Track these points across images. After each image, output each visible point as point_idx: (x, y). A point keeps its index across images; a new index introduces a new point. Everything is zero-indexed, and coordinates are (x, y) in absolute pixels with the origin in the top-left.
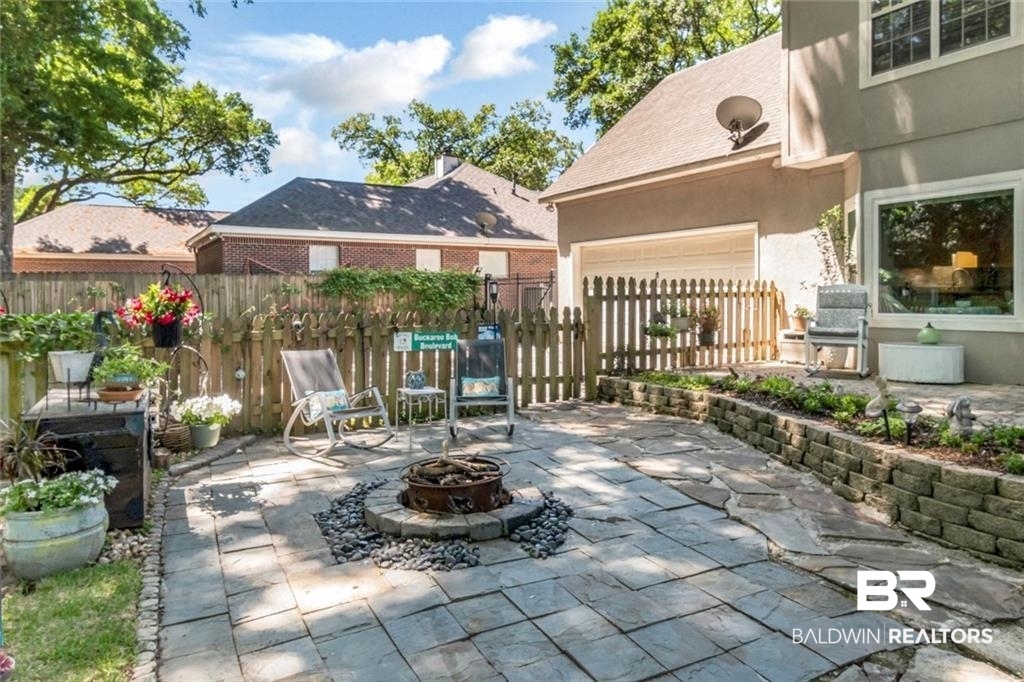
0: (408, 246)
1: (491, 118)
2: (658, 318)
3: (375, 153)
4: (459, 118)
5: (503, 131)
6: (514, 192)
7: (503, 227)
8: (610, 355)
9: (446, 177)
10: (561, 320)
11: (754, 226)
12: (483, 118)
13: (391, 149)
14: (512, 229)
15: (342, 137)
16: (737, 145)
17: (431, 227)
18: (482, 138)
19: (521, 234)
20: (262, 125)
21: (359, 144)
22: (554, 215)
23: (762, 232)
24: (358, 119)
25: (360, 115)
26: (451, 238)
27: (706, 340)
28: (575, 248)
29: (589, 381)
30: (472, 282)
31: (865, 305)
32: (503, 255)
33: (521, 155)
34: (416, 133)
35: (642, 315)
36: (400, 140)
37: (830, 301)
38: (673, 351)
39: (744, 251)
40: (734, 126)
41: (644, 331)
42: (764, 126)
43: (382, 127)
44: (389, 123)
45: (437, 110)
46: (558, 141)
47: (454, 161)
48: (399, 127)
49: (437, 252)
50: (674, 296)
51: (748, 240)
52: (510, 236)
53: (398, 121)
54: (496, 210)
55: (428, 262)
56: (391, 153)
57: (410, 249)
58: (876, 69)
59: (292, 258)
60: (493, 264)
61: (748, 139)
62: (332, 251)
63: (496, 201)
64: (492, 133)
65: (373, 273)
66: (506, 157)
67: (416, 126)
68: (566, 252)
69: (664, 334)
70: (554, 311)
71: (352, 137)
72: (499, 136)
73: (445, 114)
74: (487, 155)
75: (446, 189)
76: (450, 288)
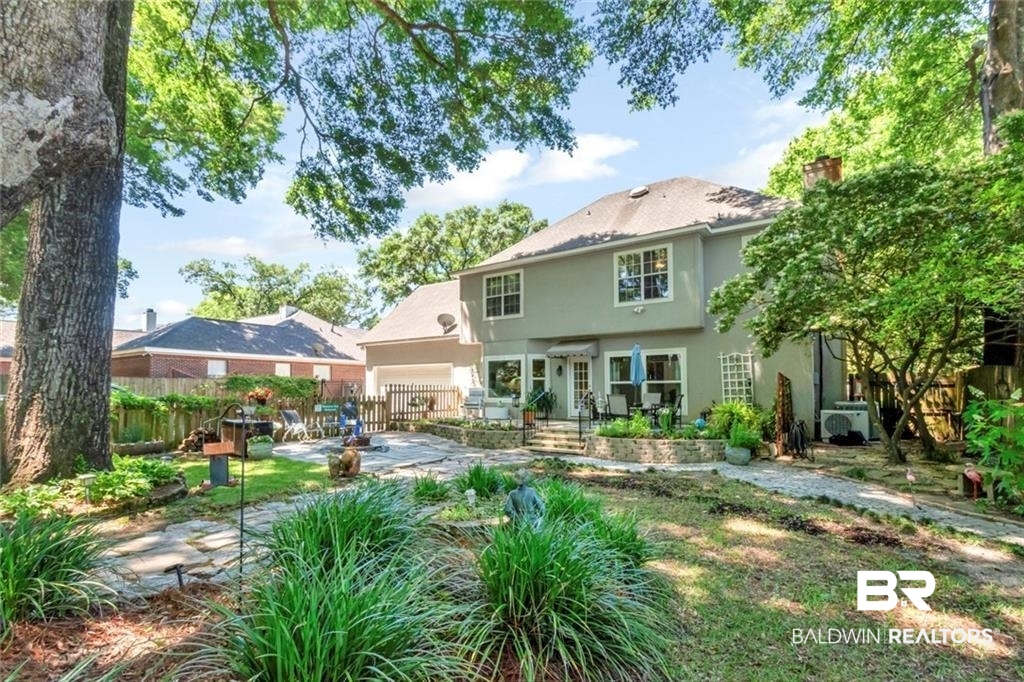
0: (270, 362)
1: (306, 272)
2: (413, 399)
3: (215, 288)
4: (284, 272)
5: (316, 283)
6: (332, 330)
7: (330, 351)
8: (395, 414)
9: (289, 318)
10: (377, 400)
11: (451, 364)
12: (301, 272)
13: (229, 287)
14: (334, 352)
15: (187, 274)
16: (445, 333)
17: (288, 351)
18: (300, 285)
19: (340, 356)
20: (124, 262)
21: (201, 279)
22: (365, 352)
23: (455, 366)
24: (202, 263)
25: (203, 260)
26: (299, 357)
27: (431, 408)
28: (375, 368)
29: (387, 423)
30: (313, 383)
31: (483, 395)
32: (328, 367)
33: (328, 300)
34: (249, 277)
35: (408, 398)
36: (234, 280)
37: (473, 393)
38: (419, 412)
39: (447, 374)
40: (444, 325)
41: (408, 404)
42: (456, 325)
43: (222, 271)
44: (226, 267)
45: (268, 263)
46: (351, 286)
47: (293, 309)
48: (234, 270)
49: (288, 366)
50: (419, 391)
51: (449, 369)
52: (332, 357)
53: (234, 266)
54: (324, 341)
55: (283, 371)
56: (228, 289)
57: (272, 364)
58: (488, 315)
59: (197, 369)
60: (322, 372)
61: (449, 330)
62: (222, 364)
63: (323, 335)
64: (306, 282)
65: (257, 378)
66: (316, 300)
67: (250, 272)
68: (370, 369)
69: (415, 405)
70: (364, 397)
71: (196, 275)
72: (313, 286)
73: (273, 266)
74: (303, 297)
75: (292, 327)
76: (302, 387)
